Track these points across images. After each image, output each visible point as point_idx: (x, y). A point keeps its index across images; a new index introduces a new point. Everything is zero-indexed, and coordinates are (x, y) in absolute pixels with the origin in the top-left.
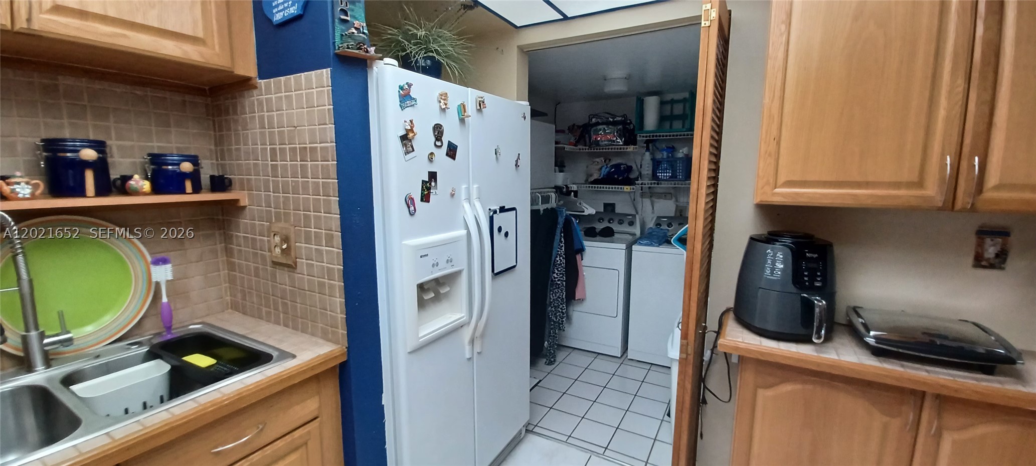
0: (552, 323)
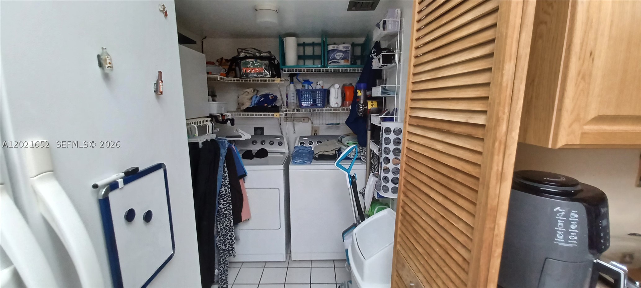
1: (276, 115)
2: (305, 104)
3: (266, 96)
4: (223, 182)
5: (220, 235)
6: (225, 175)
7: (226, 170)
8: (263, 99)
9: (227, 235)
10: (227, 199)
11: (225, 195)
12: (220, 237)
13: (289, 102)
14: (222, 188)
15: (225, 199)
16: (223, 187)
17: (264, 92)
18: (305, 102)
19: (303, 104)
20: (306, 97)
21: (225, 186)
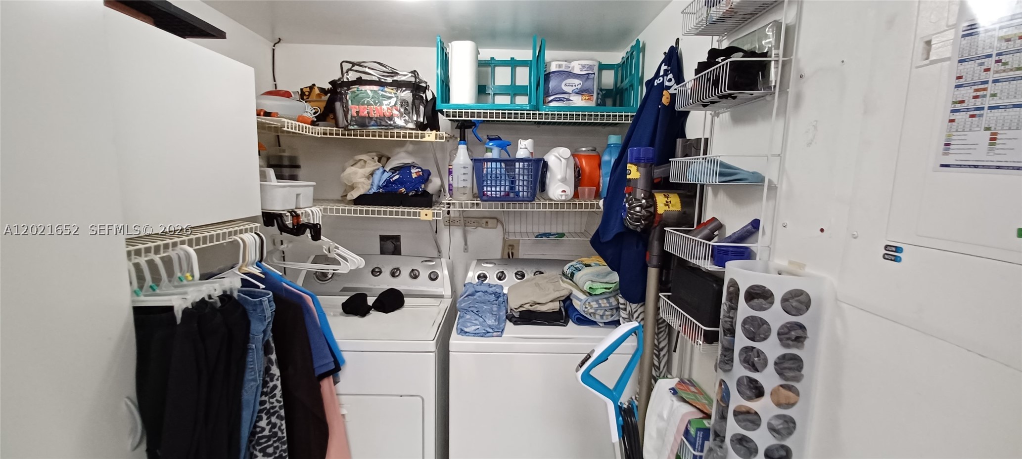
1: (426, 214)
2: (491, 191)
3: (404, 169)
4: (263, 403)
6: (271, 384)
7: (275, 370)
8: (397, 177)
10: (277, 448)
11: (269, 438)
13: (455, 185)
14: (260, 418)
15: (270, 450)
16: (265, 417)
17: (400, 159)
18: (491, 187)
19: (487, 191)
20: (494, 176)
21: (270, 414)
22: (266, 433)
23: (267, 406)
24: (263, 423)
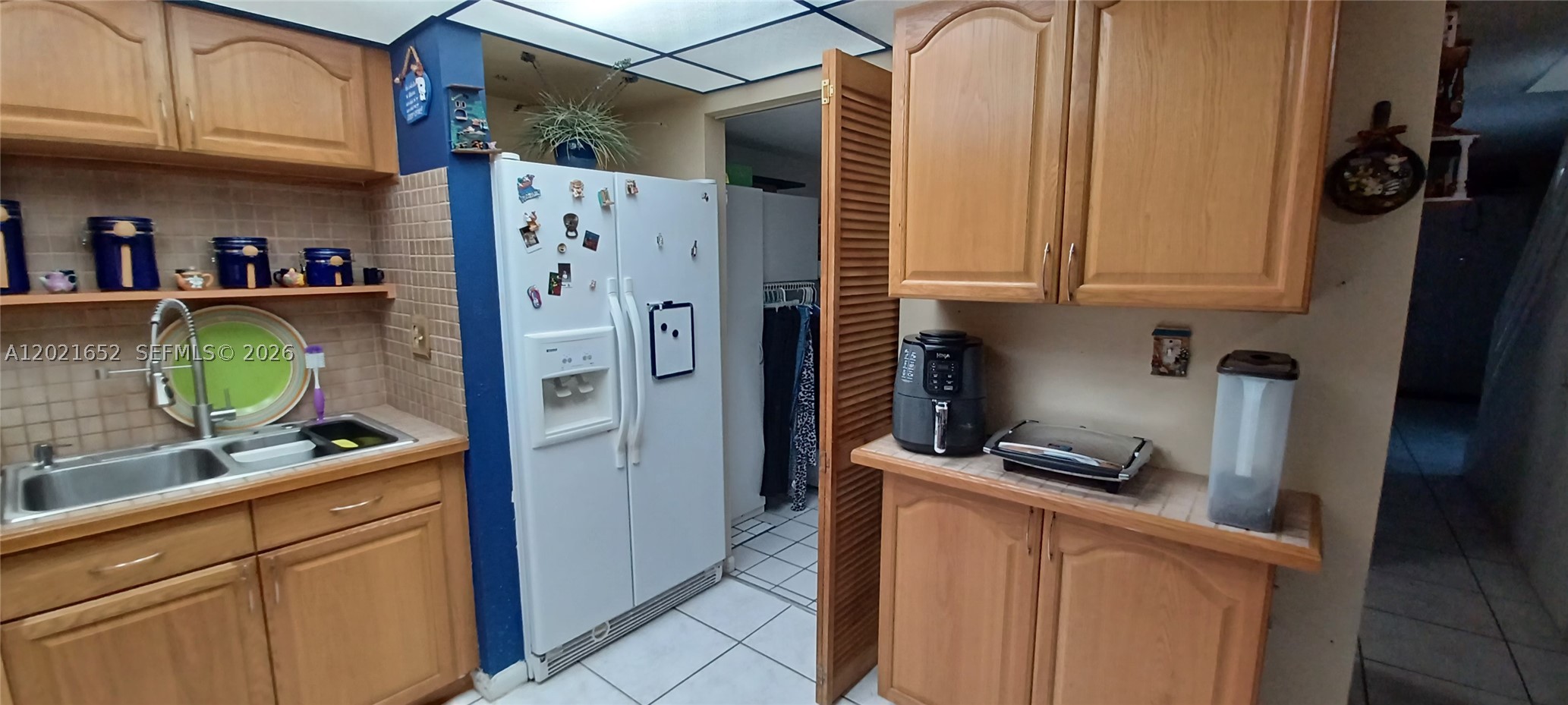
0: (800, 456)
5: (800, 433)
7: (811, 347)
9: (807, 436)
12: (799, 436)
21: (808, 369)
22: (806, 377)
23: (807, 365)
24: (805, 373)
